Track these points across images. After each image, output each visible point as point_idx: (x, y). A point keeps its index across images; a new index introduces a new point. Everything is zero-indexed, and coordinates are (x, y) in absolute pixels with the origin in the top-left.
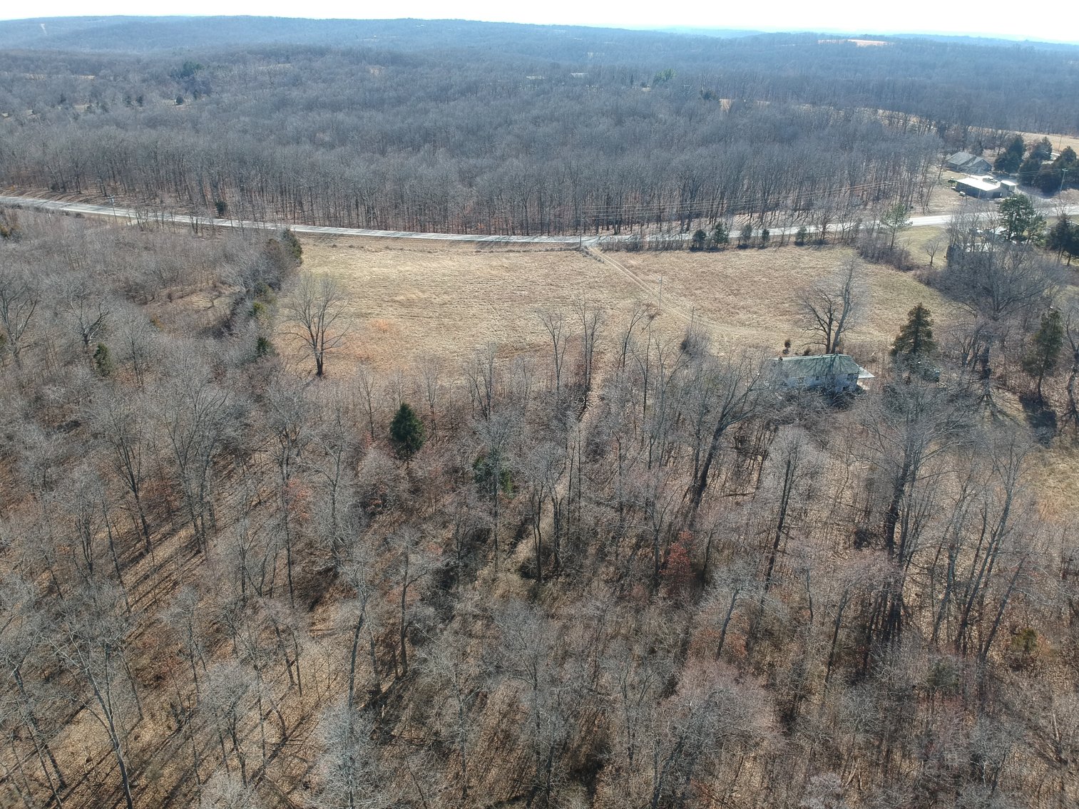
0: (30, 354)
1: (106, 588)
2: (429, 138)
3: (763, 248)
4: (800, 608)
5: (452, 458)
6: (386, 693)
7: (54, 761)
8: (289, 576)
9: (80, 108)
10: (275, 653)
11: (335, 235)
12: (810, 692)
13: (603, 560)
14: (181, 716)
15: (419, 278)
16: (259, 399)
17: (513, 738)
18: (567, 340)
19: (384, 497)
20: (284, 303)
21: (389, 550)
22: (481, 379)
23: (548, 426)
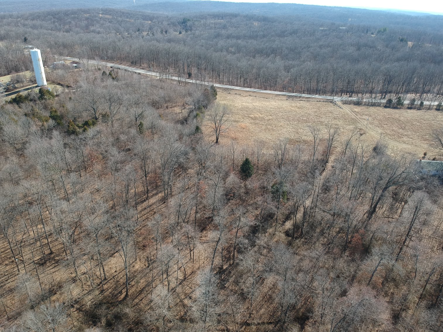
0: (117, 122)
1: (131, 210)
2: (274, 52)
3: (420, 109)
4: (411, 272)
5: (263, 182)
6: (225, 269)
7: (104, 269)
8: (195, 217)
9: (145, 33)
10: (186, 245)
11: (230, 89)
12: (408, 308)
13: (322, 235)
14: (150, 262)
15: (260, 108)
16: (193, 149)
17: (273, 299)
18: (320, 140)
19: (234, 193)
20: (208, 114)
21: (234, 215)
22: (280, 152)
23: (306, 175)
